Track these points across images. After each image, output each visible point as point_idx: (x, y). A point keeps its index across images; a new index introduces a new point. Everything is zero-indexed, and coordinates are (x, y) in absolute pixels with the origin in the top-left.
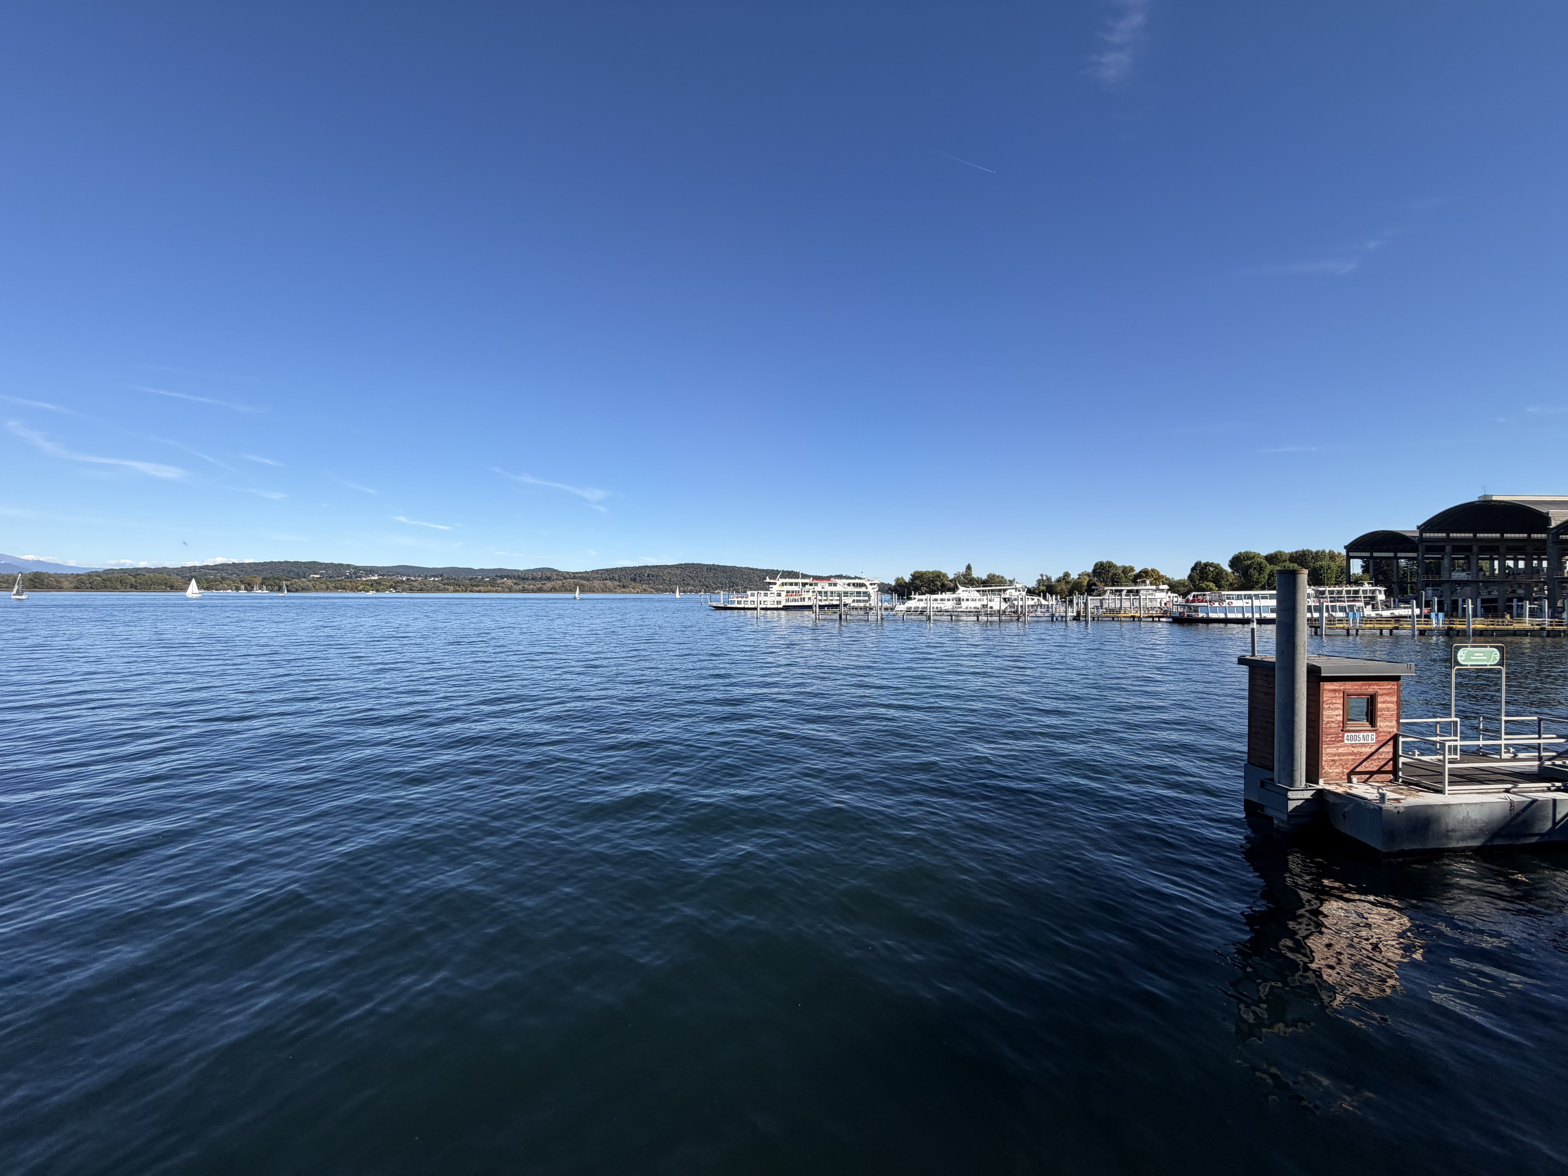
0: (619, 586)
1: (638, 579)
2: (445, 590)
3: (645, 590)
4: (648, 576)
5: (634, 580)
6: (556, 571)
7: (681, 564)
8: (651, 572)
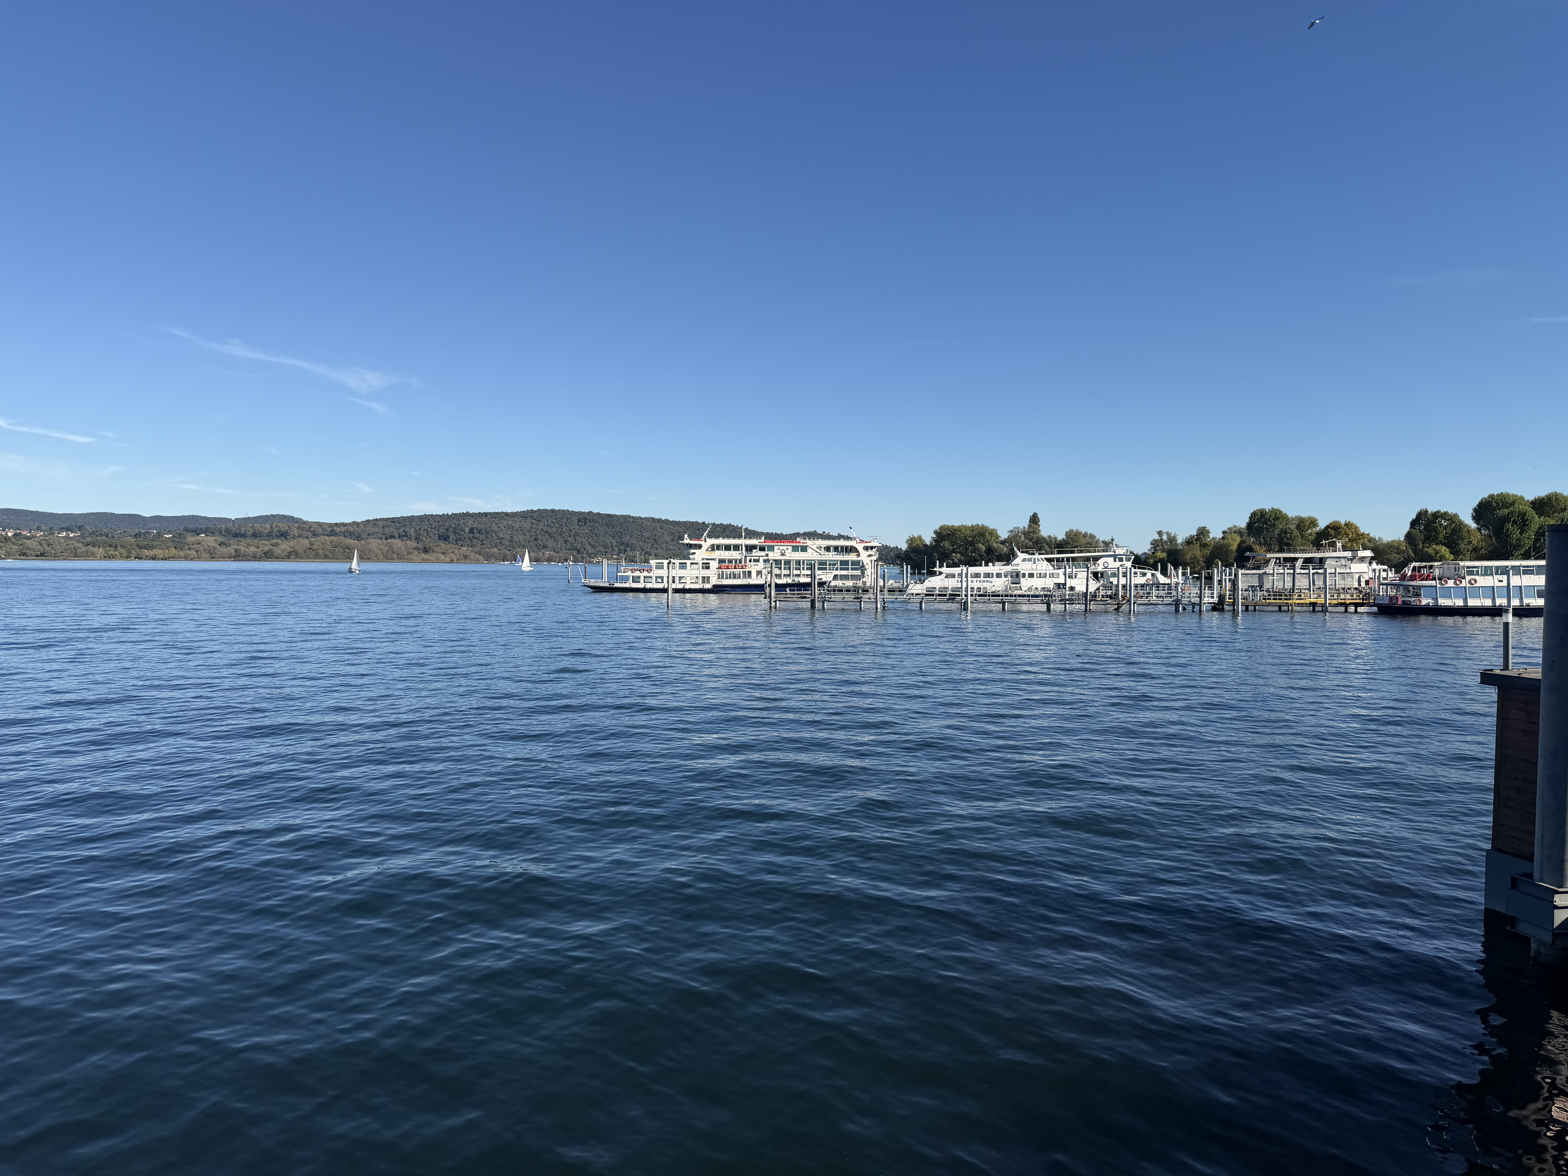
1: (452, 537)
2: (87, 556)
3: (466, 557)
4: (471, 531)
5: (445, 538)
6: (298, 521)
7: (532, 511)
8: (475, 525)
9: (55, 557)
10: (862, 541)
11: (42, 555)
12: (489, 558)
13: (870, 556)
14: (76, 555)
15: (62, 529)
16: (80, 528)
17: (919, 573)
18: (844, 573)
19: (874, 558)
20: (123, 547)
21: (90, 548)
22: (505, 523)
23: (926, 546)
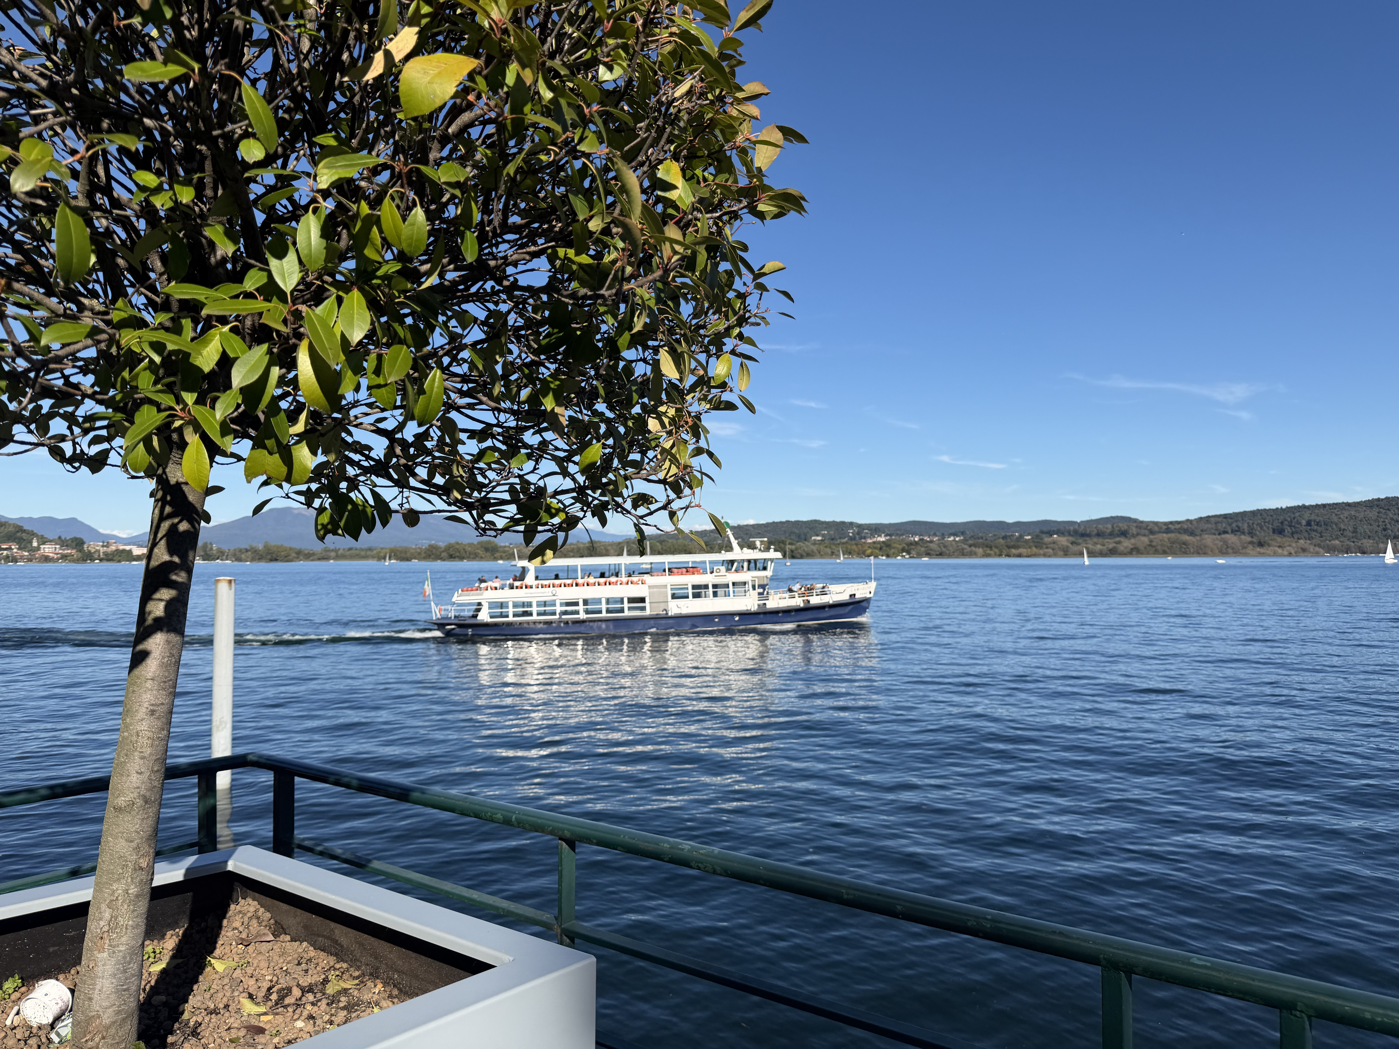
0: (1251, 543)
1: (1288, 530)
2: (971, 554)
3: (1304, 550)
4: (1309, 523)
5: (1280, 532)
6: (1135, 521)
7: (1379, 500)
8: (1313, 517)
9: (950, 556)
11: (941, 555)
12: (1332, 550)
14: (963, 554)
15: (950, 535)
16: (963, 533)
20: (996, 547)
21: (973, 548)
22: (1346, 514)
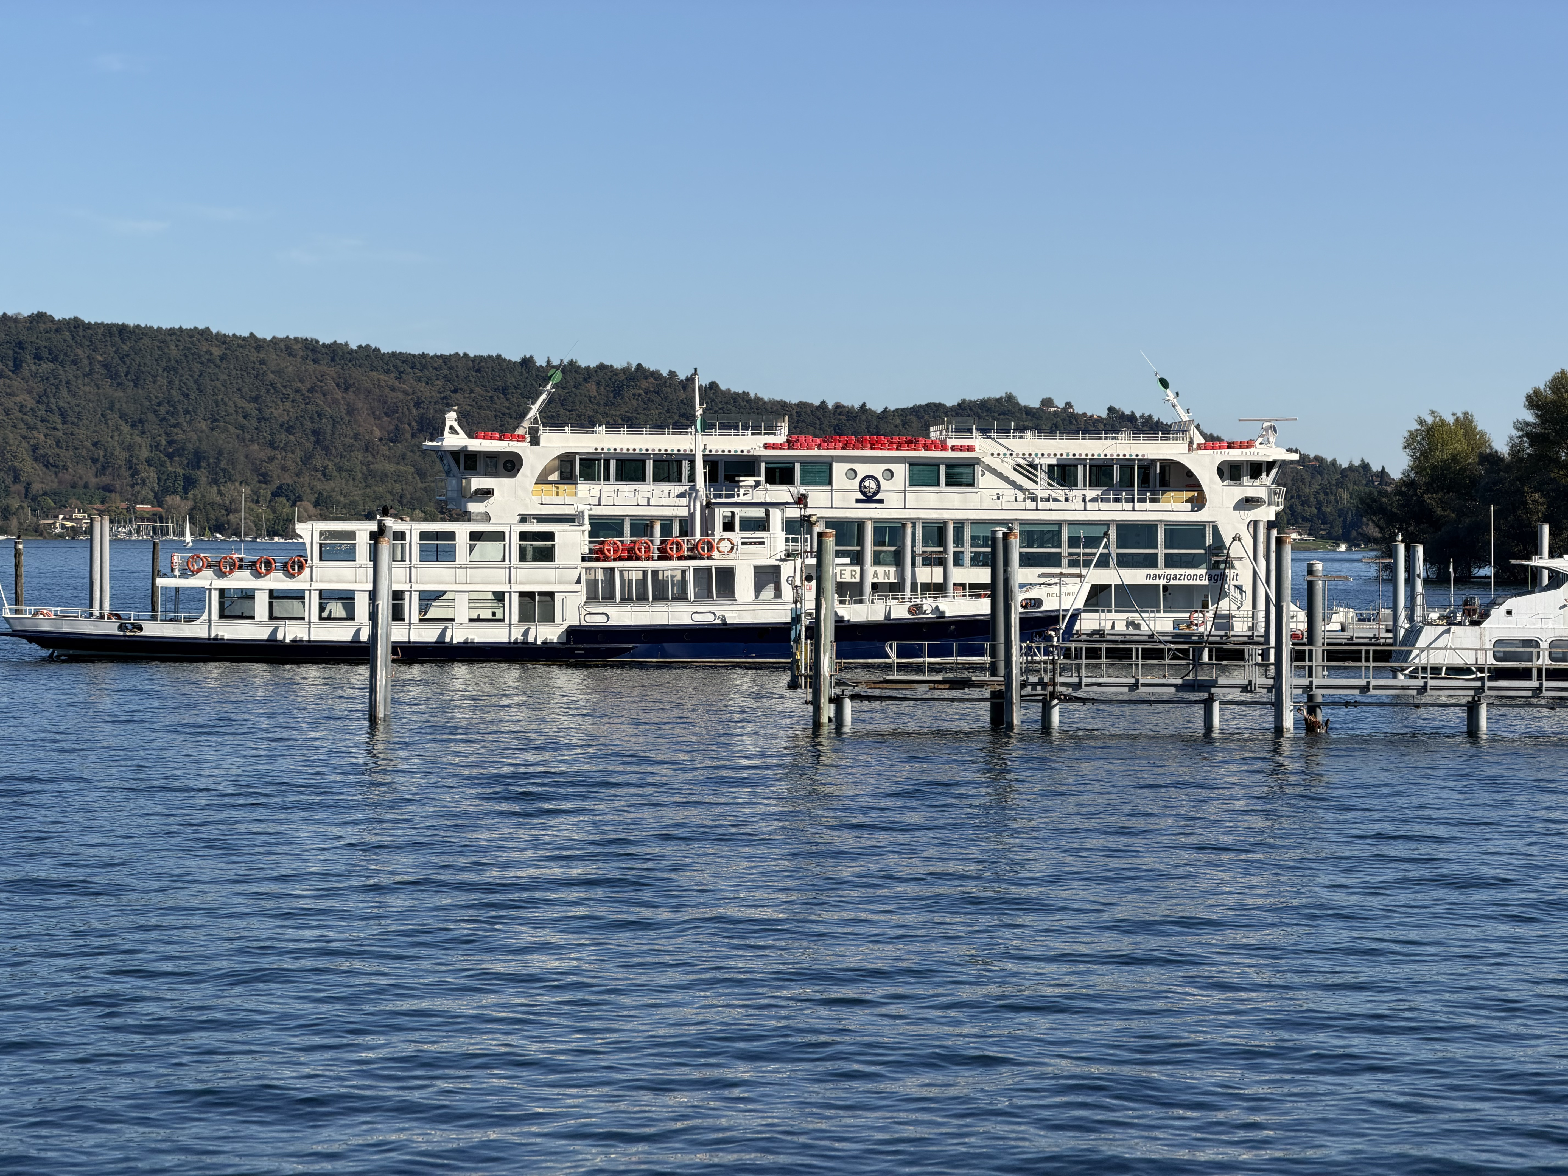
10: (1212, 441)
13: (1249, 503)
17: (1465, 580)
18: (1136, 576)
19: (1267, 513)
23: (1492, 459)
